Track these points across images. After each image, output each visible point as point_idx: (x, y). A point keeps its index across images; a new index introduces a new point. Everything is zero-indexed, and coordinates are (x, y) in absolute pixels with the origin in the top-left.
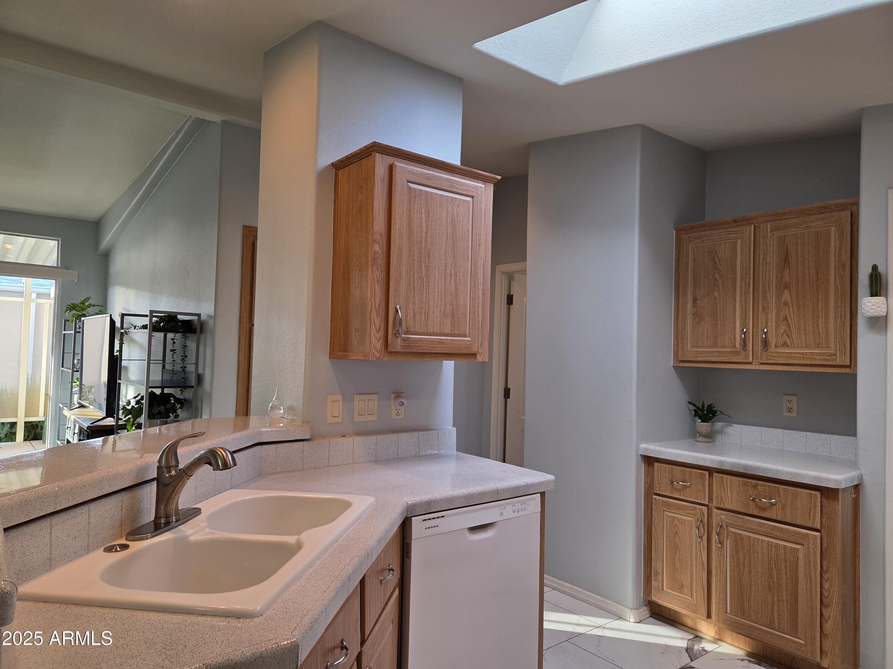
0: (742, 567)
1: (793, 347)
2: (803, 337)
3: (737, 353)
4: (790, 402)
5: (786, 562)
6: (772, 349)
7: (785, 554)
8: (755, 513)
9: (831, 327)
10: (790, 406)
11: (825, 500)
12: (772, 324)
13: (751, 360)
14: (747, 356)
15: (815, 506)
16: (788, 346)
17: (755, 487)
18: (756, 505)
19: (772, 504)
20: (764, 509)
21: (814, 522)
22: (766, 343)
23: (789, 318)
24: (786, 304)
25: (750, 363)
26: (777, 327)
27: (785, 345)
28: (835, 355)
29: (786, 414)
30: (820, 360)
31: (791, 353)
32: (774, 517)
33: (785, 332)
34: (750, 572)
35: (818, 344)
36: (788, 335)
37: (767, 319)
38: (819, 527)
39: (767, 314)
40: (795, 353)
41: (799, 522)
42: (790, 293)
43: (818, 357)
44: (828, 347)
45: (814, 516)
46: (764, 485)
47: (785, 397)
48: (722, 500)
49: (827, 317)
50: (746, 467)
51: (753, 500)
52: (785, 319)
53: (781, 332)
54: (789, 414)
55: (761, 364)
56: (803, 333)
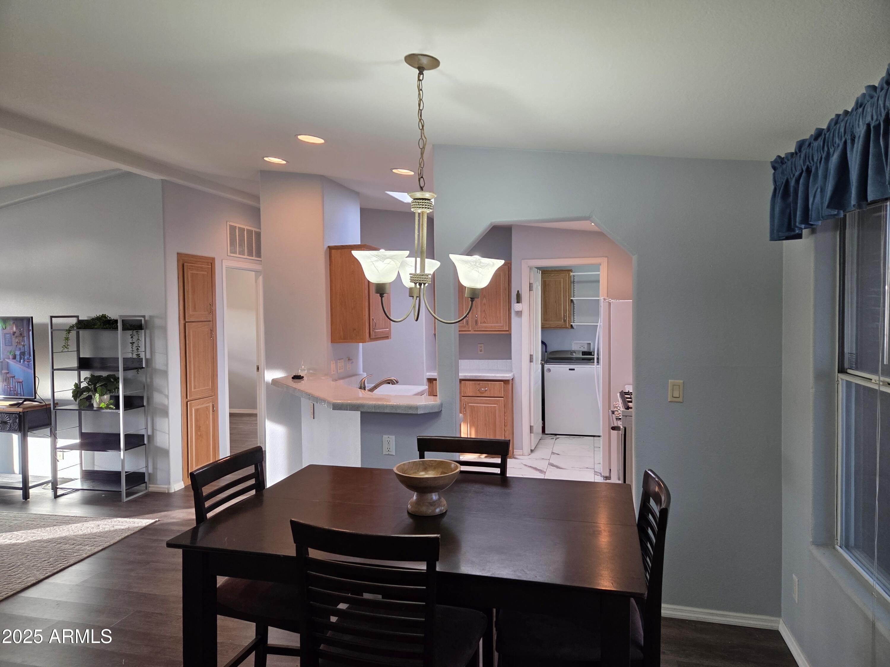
0: (474, 419)
1: (488, 323)
2: (491, 319)
3: (465, 327)
4: (481, 347)
5: (491, 412)
6: (479, 324)
7: (491, 409)
8: (479, 395)
9: (502, 314)
10: (481, 349)
11: (505, 385)
12: (479, 313)
13: (470, 330)
14: (469, 328)
15: (502, 388)
16: (486, 323)
17: (479, 384)
18: (480, 392)
19: (486, 390)
20: (483, 393)
21: (501, 395)
22: (476, 322)
23: (486, 311)
24: (484, 304)
25: (470, 331)
26: (481, 315)
27: (484, 322)
28: (503, 326)
29: (479, 353)
30: (498, 328)
31: (487, 326)
32: (487, 396)
33: (484, 316)
34: (477, 420)
35: (497, 322)
36: (485, 318)
37: (477, 311)
38: (503, 396)
39: (477, 309)
40: (488, 326)
41: (496, 396)
42: (486, 299)
43: (497, 327)
44: (501, 323)
45: (501, 392)
46: (483, 383)
47: (479, 345)
48: (465, 392)
49: (500, 311)
50: (476, 376)
51: (479, 390)
52: (484, 311)
53: (483, 317)
54: (481, 353)
55: (474, 331)
56: (491, 317)
